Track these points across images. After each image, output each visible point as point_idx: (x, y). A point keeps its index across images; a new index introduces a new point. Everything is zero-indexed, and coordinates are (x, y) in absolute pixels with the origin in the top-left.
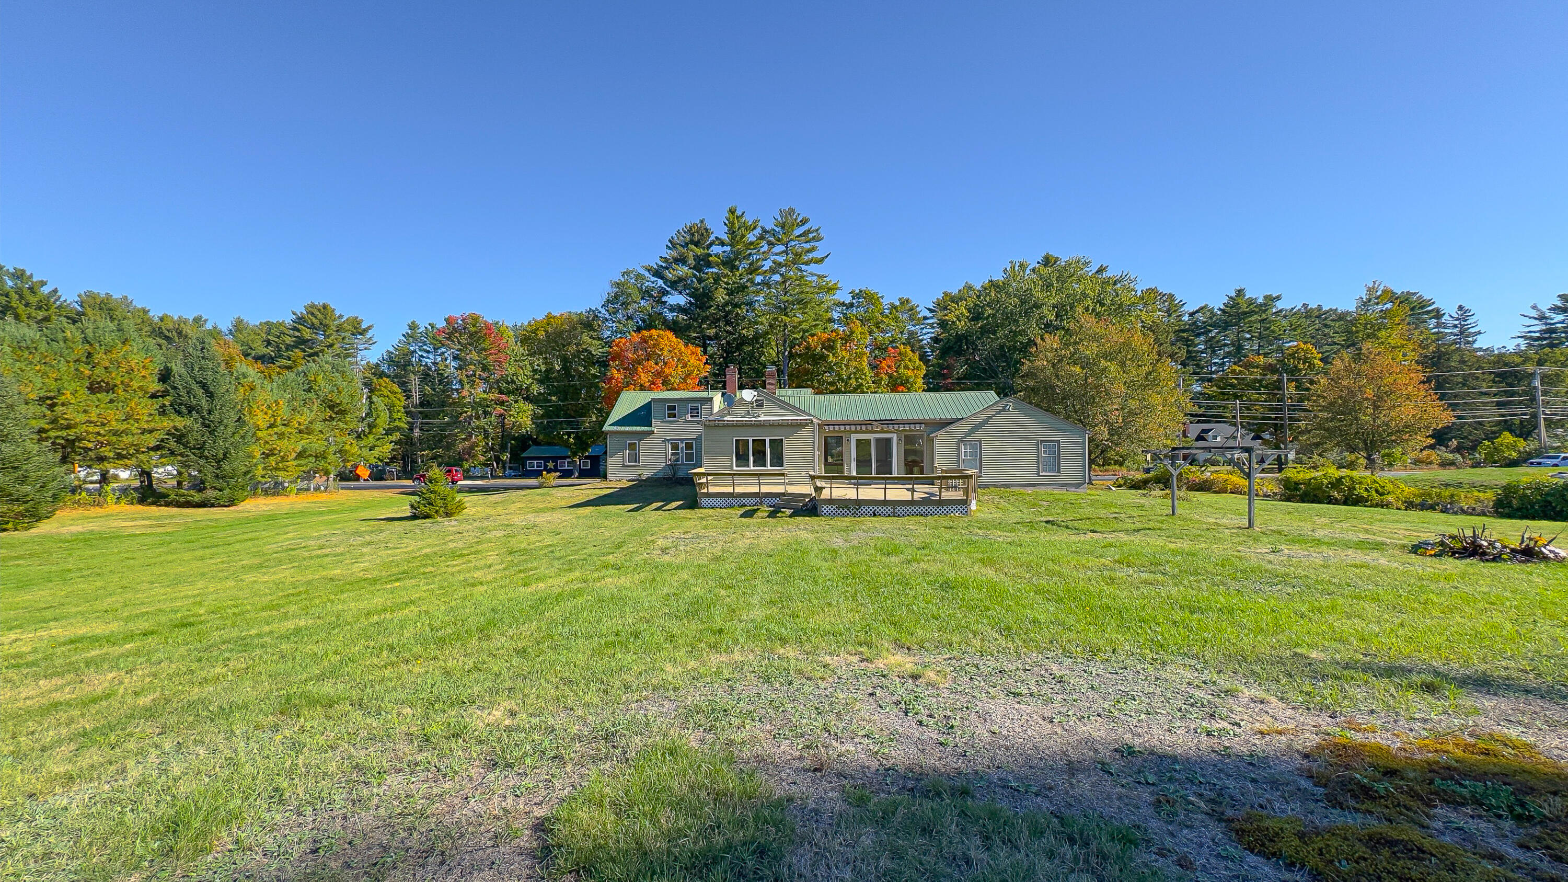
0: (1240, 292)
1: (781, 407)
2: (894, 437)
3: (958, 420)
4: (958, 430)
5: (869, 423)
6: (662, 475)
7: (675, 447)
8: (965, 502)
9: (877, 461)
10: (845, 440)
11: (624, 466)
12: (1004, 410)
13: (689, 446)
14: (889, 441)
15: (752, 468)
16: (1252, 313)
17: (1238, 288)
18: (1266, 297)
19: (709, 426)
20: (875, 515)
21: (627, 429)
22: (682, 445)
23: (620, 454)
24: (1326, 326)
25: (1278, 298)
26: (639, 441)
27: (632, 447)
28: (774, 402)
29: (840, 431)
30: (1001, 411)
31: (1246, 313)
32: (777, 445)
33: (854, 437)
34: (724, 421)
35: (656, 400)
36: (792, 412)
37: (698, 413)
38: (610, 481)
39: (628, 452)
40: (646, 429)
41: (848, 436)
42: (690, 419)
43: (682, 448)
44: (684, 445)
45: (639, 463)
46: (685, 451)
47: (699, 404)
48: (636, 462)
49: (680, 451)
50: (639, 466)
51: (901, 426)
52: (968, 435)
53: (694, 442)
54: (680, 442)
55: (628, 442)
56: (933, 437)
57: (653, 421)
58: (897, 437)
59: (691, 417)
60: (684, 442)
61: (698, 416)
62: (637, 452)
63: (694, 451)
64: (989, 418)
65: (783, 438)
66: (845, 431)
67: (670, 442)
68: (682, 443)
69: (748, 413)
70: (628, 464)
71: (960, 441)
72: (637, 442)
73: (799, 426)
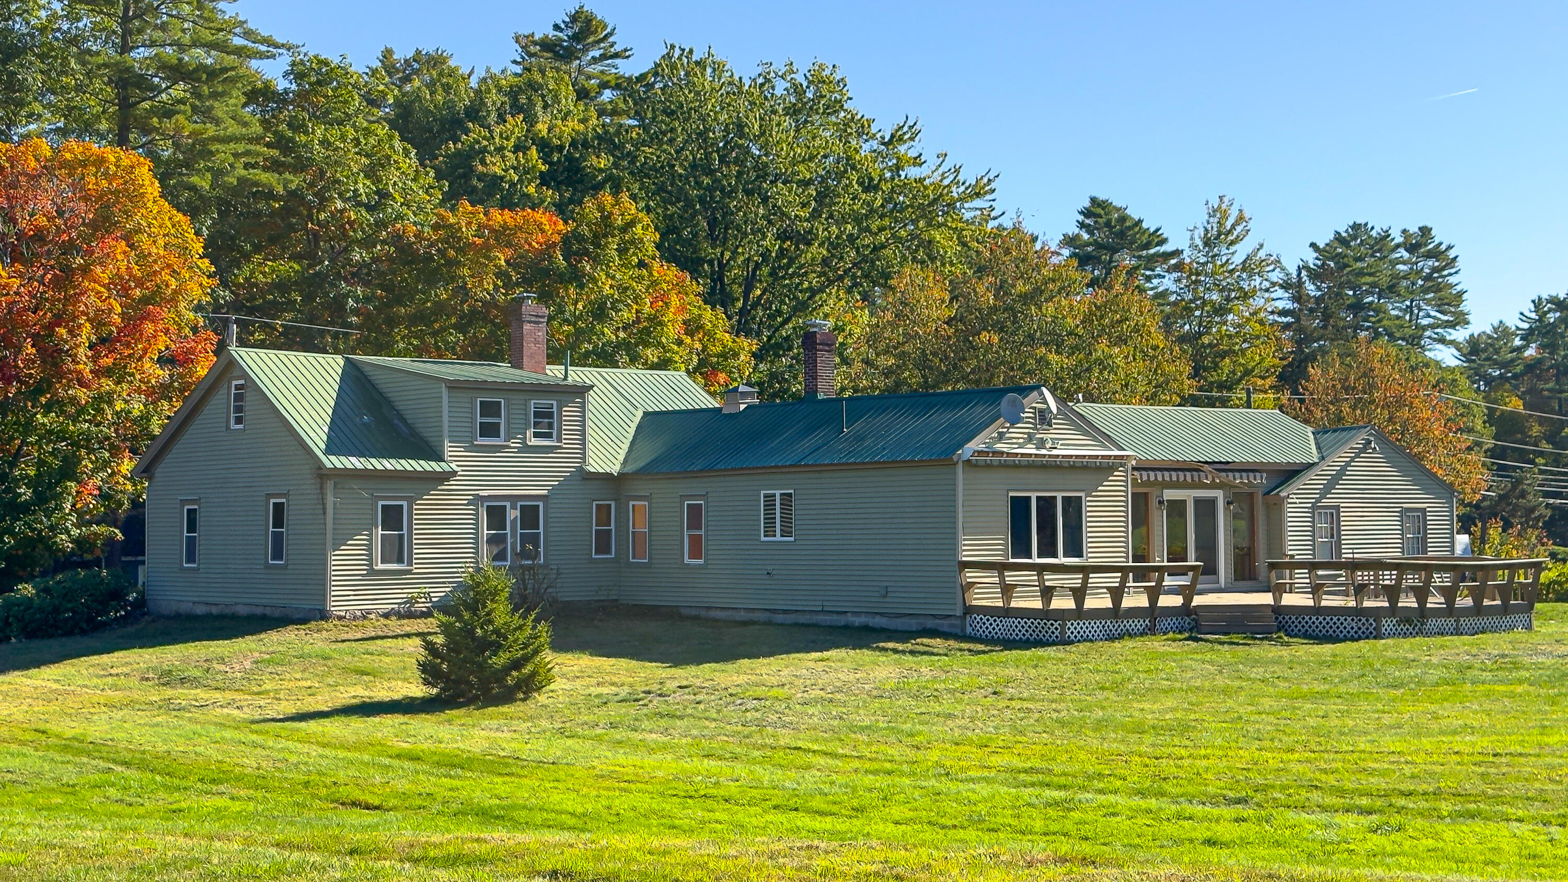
2: (1222, 496)
3: (1305, 467)
4: (1313, 481)
5: (1194, 468)
7: (496, 515)
9: (1197, 548)
10: (1155, 498)
11: (372, 572)
12: (1364, 450)
13: (529, 515)
14: (1212, 502)
21: (389, 464)
22: (513, 514)
23: (361, 539)
26: (411, 501)
27: (392, 518)
29: (1151, 483)
30: (1360, 451)
32: (1073, 507)
33: (1169, 495)
34: (1002, 453)
35: (455, 386)
36: (1095, 439)
37: (550, 426)
38: (340, 618)
39: (380, 532)
40: (433, 466)
41: (1159, 493)
42: (534, 442)
43: (514, 522)
44: (518, 513)
45: (410, 563)
46: (519, 531)
47: (555, 403)
48: (400, 560)
49: (508, 531)
50: (409, 572)
51: (1237, 475)
52: (1323, 495)
53: (541, 504)
54: (508, 504)
55: (380, 503)
56: (1284, 498)
57: (447, 443)
58: (1225, 497)
59: (536, 435)
60: (519, 504)
61: (548, 436)
62: (405, 531)
63: (541, 530)
64: (1348, 464)
65: (1082, 494)
66: (1155, 483)
67: (486, 504)
68: (514, 507)
69: (1030, 438)
70: (381, 567)
71: (1314, 507)
72: (405, 504)
73: (1107, 468)
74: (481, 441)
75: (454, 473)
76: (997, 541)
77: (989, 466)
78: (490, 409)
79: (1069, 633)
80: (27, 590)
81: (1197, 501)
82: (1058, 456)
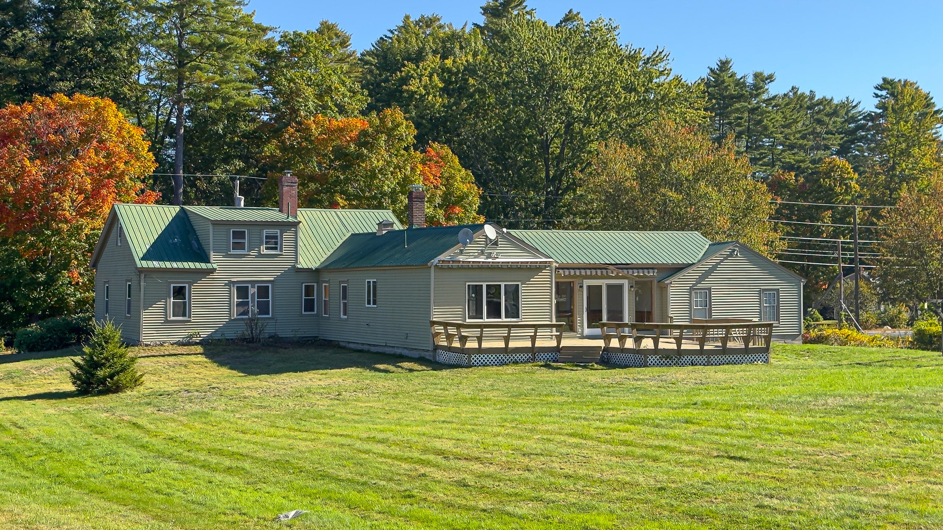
0: (724, 65)
1: (517, 247)
2: (626, 283)
3: (689, 265)
4: (691, 275)
5: (604, 267)
7: (243, 291)
8: (766, 350)
10: (577, 287)
11: (167, 321)
12: (731, 255)
13: (263, 291)
14: (621, 287)
15: (487, 320)
16: (740, 97)
17: (724, 59)
18: (756, 76)
19: (442, 268)
20: (693, 364)
21: (175, 265)
22: (253, 291)
23: (161, 304)
24: (819, 122)
25: (770, 78)
26: (191, 284)
27: (179, 292)
28: (509, 241)
30: (728, 256)
31: (732, 97)
32: (513, 291)
33: (587, 283)
34: (459, 262)
35: (216, 223)
36: (529, 252)
37: (276, 243)
38: (147, 345)
39: (172, 300)
40: (203, 266)
41: (580, 282)
42: (266, 252)
43: (253, 295)
44: (256, 290)
45: (190, 317)
46: (256, 300)
47: (279, 231)
48: (184, 315)
49: (250, 299)
50: (189, 321)
51: (635, 271)
52: (699, 282)
53: (270, 285)
54: (250, 286)
55: (172, 285)
56: (668, 284)
57: (212, 254)
58: (629, 284)
59: (267, 248)
60: (256, 285)
61: (276, 248)
62: (187, 300)
63: (270, 299)
64: (718, 264)
65: (519, 283)
66: (575, 276)
67: (236, 285)
68: (253, 287)
69: (482, 253)
70: (172, 318)
71: (691, 289)
72: (187, 285)
73: (536, 268)
74: (232, 252)
75: (214, 270)
76: (458, 309)
77: (451, 268)
78: (239, 235)
79: (473, 361)
80: (33, 327)
81: (609, 287)
82: (499, 262)
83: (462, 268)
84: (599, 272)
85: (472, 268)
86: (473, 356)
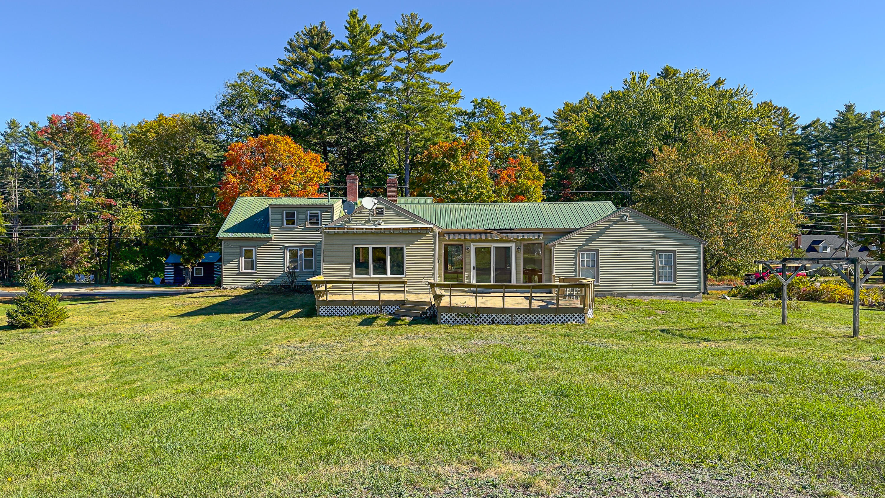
0: (850, 108)
1: (402, 215)
2: (513, 246)
3: (576, 229)
4: (577, 239)
5: (488, 232)
6: (279, 283)
7: (293, 253)
8: (582, 311)
9: (496, 270)
10: (465, 248)
11: (240, 273)
12: (621, 220)
13: (308, 253)
14: (508, 249)
15: (372, 276)
16: (860, 128)
17: (848, 104)
18: (873, 113)
19: (329, 234)
20: (493, 323)
21: (243, 235)
22: (301, 253)
23: (236, 261)
26: (256, 248)
27: (249, 254)
28: (394, 211)
29: (459, 240)
30: (618, 221)
31: (854, 128)
32: (397, 253)
33: (474, 246)
34: (344, 228)
35: (274, 207)
36: (413, 220)
37: (317, 220)
38: (224, 289)
39: (243, 258)
40: (267, 236)
41: (468, 244)
42: (309, 226)
43: (301, 255)
44: (303, 252)
45: (256, 270)
46: (303, 259)
47: (319, 211)
48: (252, 269)
49: (299, 259)
50: (256, 273)
51: (520, 235)
52: (584, 245)
53: (313, 249)
54: (298, 249)
55: (244, 249)
56: (551, 246)
57: (271, 227)
58: (516, 246)
59: (310, 223)
60: (303, 249)
61: (317, 223)
62: (254, 259)
63: (314, 258)
64: (606, 228)
65: (404, 246)
66: (465, 240)
67: (288, 249)
68: (301, 250)
69: (369, 221)
70: (243, 271)
71: (577, 251)
72: (254, 249)
73: (419, 234)
74: (286, 226)
75: (270, 239)
76: (347, 267)
78: (293, 215)
82: (381, 229)
83: (347, 233)
84: (483, 236)
85: (357, 233)
86: (322, 308)
